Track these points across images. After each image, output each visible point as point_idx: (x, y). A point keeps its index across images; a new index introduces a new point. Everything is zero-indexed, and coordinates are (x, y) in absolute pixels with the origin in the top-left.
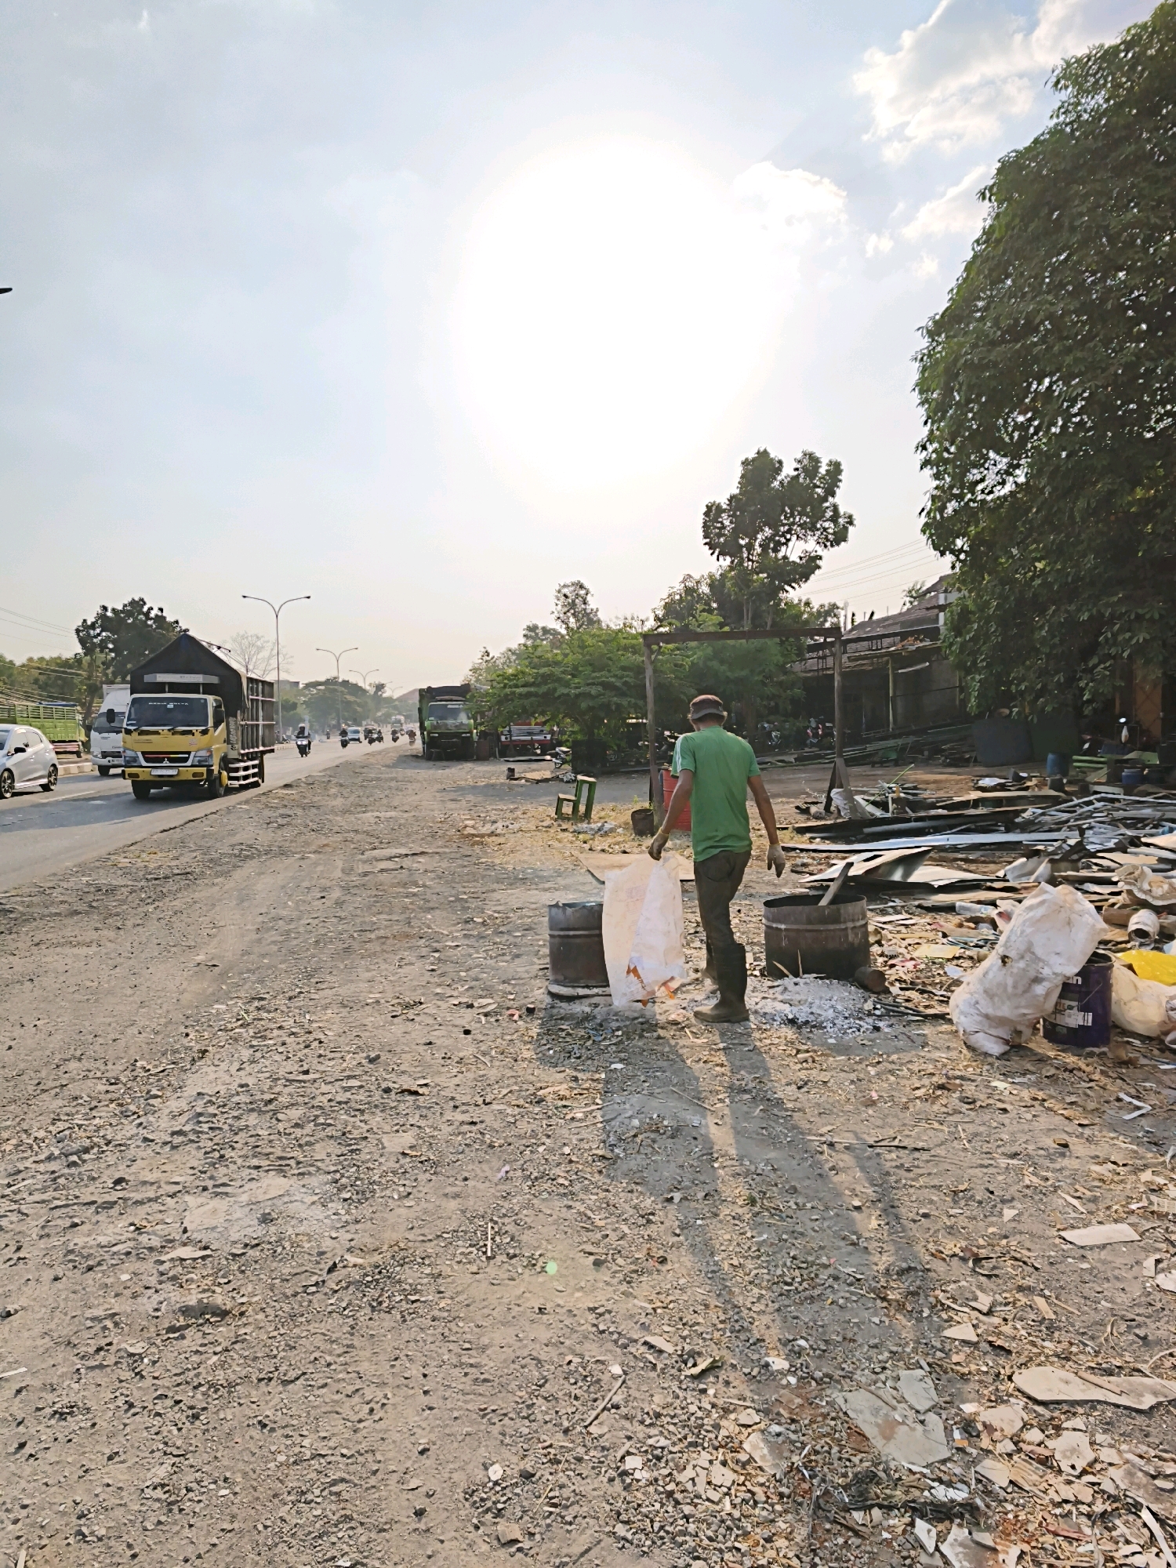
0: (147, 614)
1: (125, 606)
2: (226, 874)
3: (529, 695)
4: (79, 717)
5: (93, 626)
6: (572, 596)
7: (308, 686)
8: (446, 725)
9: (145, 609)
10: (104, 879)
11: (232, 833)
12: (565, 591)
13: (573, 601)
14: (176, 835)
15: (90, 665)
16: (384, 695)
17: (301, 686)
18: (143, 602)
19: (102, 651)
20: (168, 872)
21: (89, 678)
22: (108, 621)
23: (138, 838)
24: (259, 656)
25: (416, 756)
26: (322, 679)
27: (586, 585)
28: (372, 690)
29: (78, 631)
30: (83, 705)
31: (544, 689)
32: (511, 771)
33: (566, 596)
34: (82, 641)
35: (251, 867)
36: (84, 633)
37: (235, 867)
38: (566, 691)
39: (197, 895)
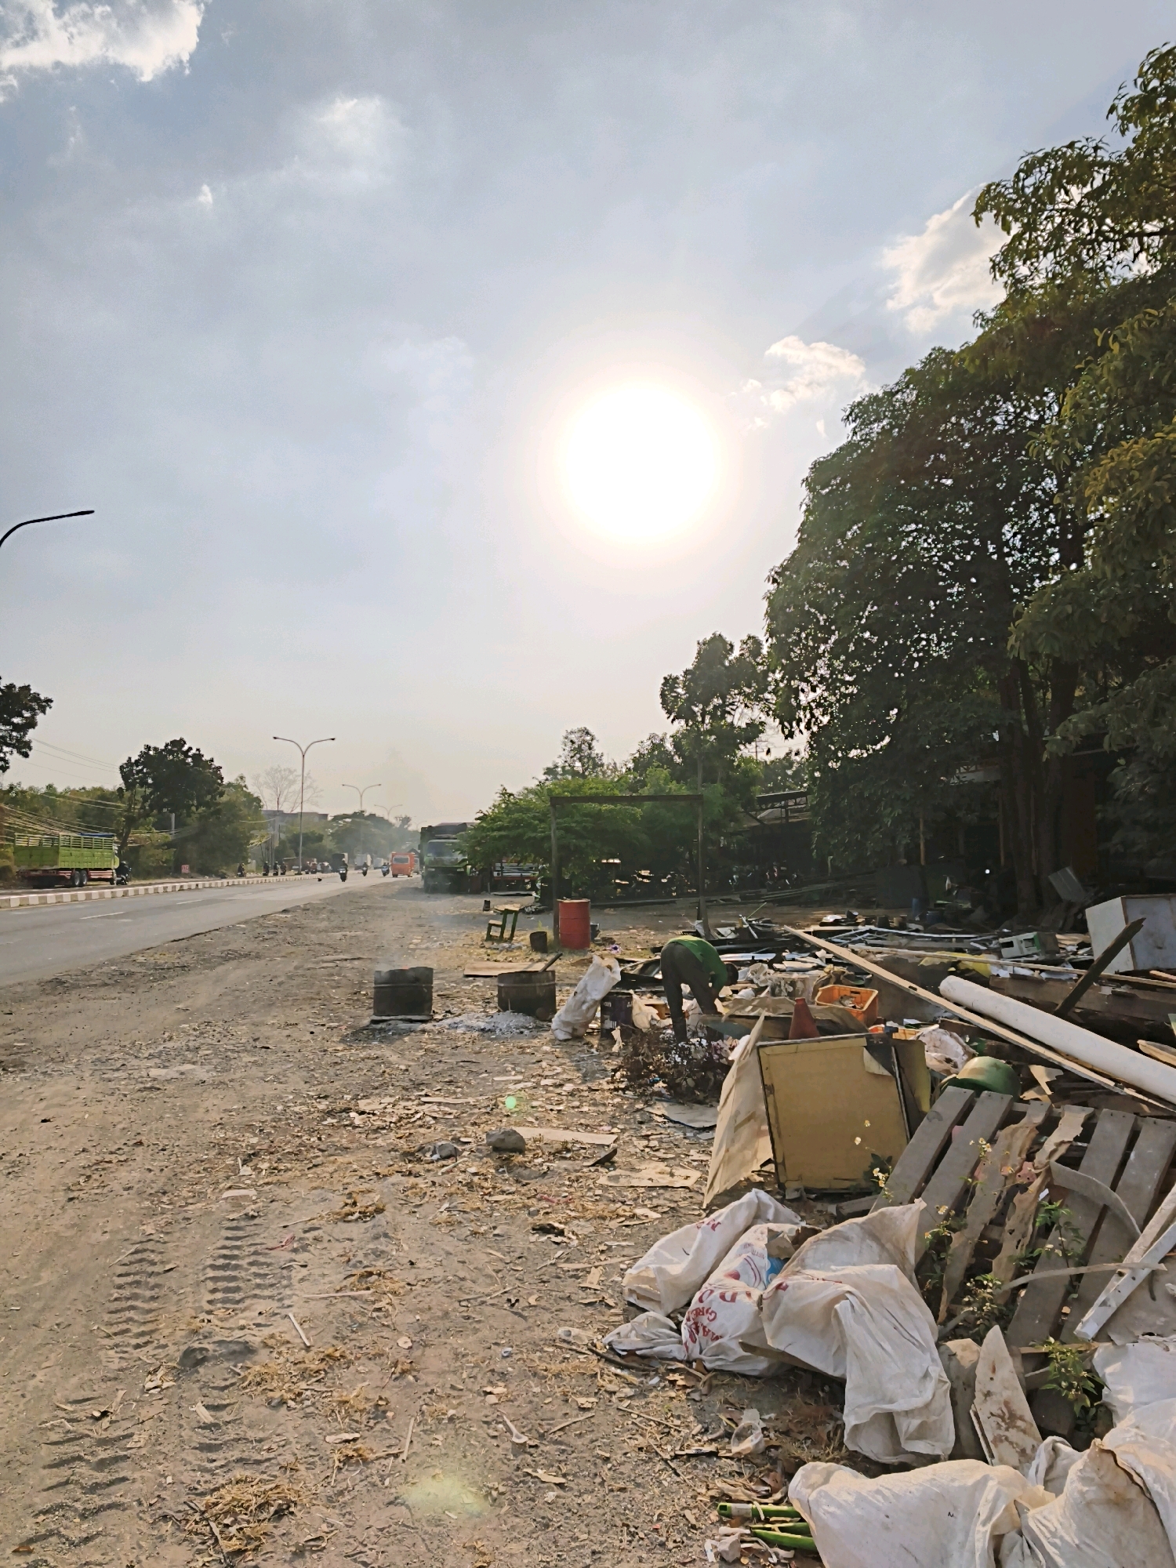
0: (186, 754)
1: (167, 745)
2: (212, 968)
3: (501, 837)
4: (115, 847)
5: (137, 763)
6: (578, 743)
7: (336, 818)
8: (442, 861)
9: (185, 748)
10: (126, 968)
11: (227, 943)
12: (573, 737)
13: (580, 746)
14: (183, 944)
15: (130, 799)
16: (410, 829)
17: (330, 818)
18: (182, 742)
19: (142, 786)
20: (171, 966)
21: (129, 810)
22: (151, 760)
23: (153, 945)
24: (291, 790)
25: (416, 889)
26: (350, 812)
27: (591, 731)
28: (397, 823)
29: (121, 768)
30: (119, 835)
31: (513, 833)
32: (487, 903)
33: (573, 742)
34: (125, 777)
35: (230, 965)
36: (127, 770)
37: (221, 964)
38: (533, 835)
39: (187, 979)
